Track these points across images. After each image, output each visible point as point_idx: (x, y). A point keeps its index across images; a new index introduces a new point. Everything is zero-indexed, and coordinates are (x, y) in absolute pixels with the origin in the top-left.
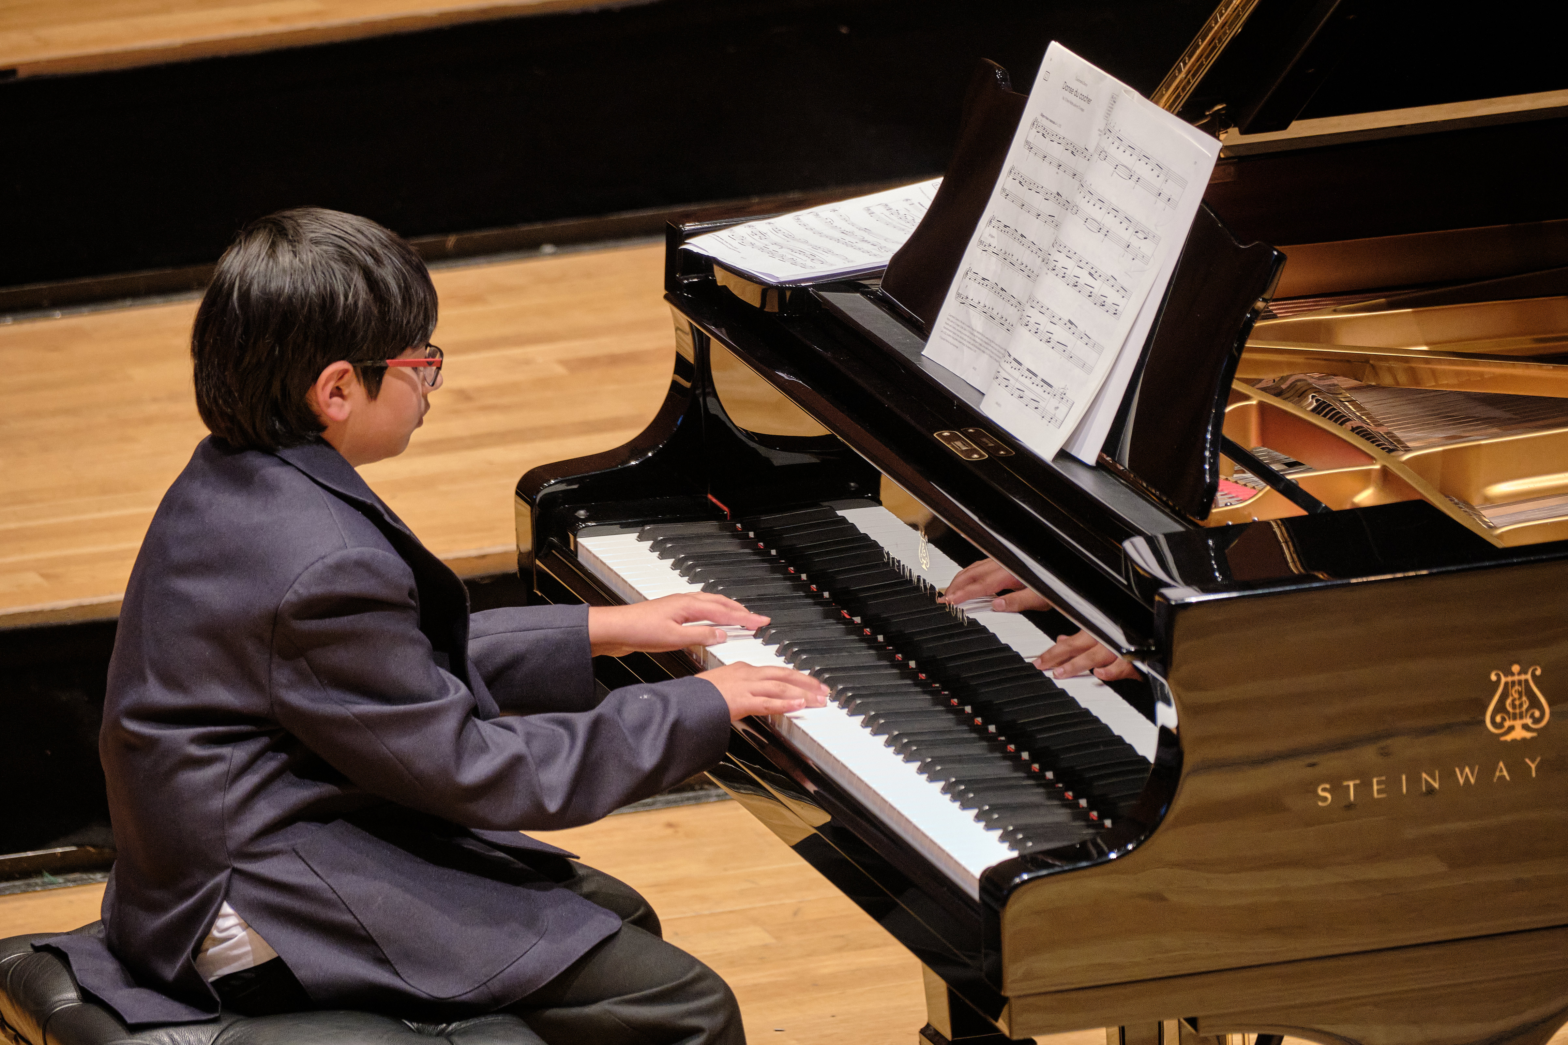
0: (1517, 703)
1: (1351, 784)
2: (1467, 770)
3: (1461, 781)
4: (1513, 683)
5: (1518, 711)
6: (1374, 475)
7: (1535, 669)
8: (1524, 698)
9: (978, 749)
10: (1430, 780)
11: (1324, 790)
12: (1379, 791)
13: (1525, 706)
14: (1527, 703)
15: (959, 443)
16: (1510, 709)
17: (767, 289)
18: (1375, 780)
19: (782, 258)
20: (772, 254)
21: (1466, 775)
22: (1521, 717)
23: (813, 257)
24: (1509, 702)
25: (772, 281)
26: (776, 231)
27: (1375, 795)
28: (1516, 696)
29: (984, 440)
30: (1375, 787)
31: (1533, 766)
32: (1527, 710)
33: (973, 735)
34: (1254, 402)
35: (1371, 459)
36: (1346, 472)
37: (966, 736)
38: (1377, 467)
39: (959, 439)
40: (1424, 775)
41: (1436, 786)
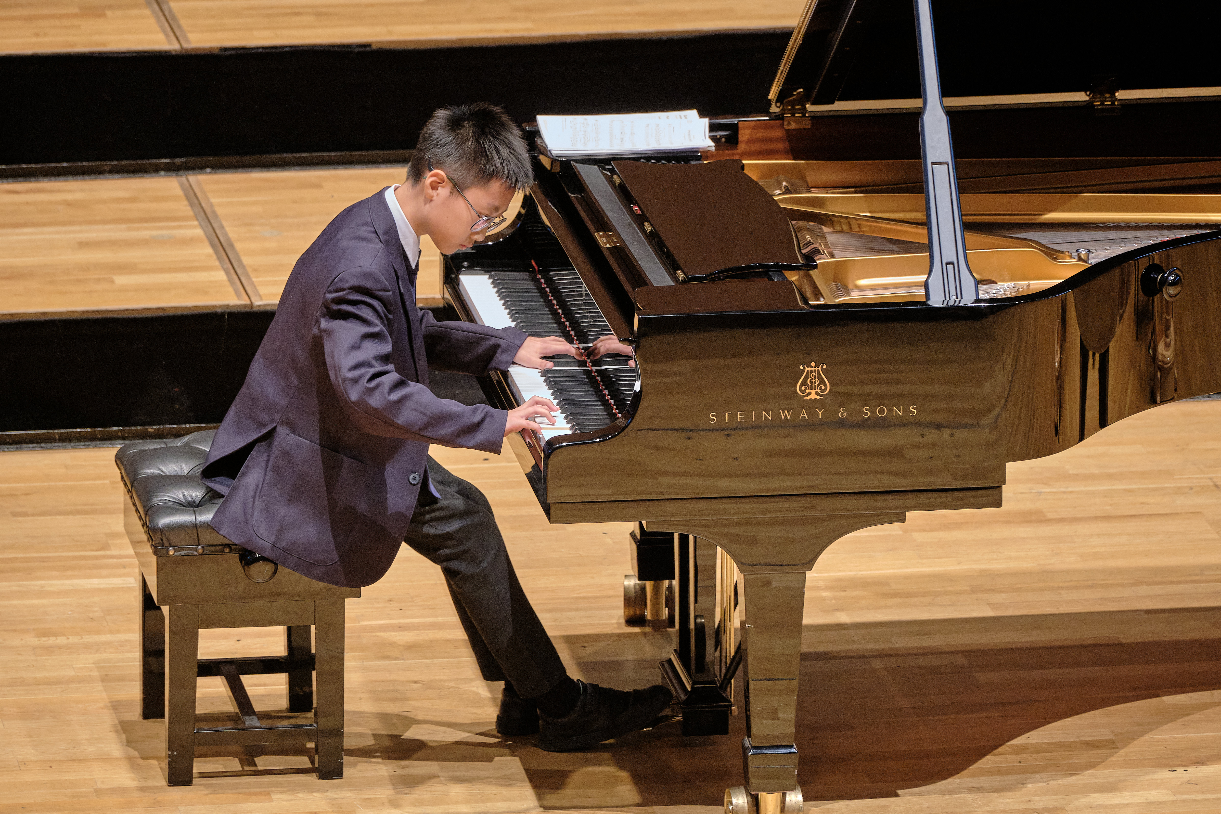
0: (813, 381)
1: (727, 413)
2: (786, 412)
3: (783, 417)
4: (812, 370)
5: (813, 385)
7: (824, 365)
8: (817, 379)
10: (767, 415)
11: (712, 415)
12: (741, 419)
13: (817, 383)
14: (818, 381)
15: (603, 239)
16: (809, 384)
18: (739, 413)
21: (785, 415)
22: (815, 389)
24: (809, 380)
27: (739, 421)
28: (813, 378)
29: (614, 238)
30: (739, 417)
31: (820, 413)
32: (818, 385)
40: (764, 413)
41: (770, 418)
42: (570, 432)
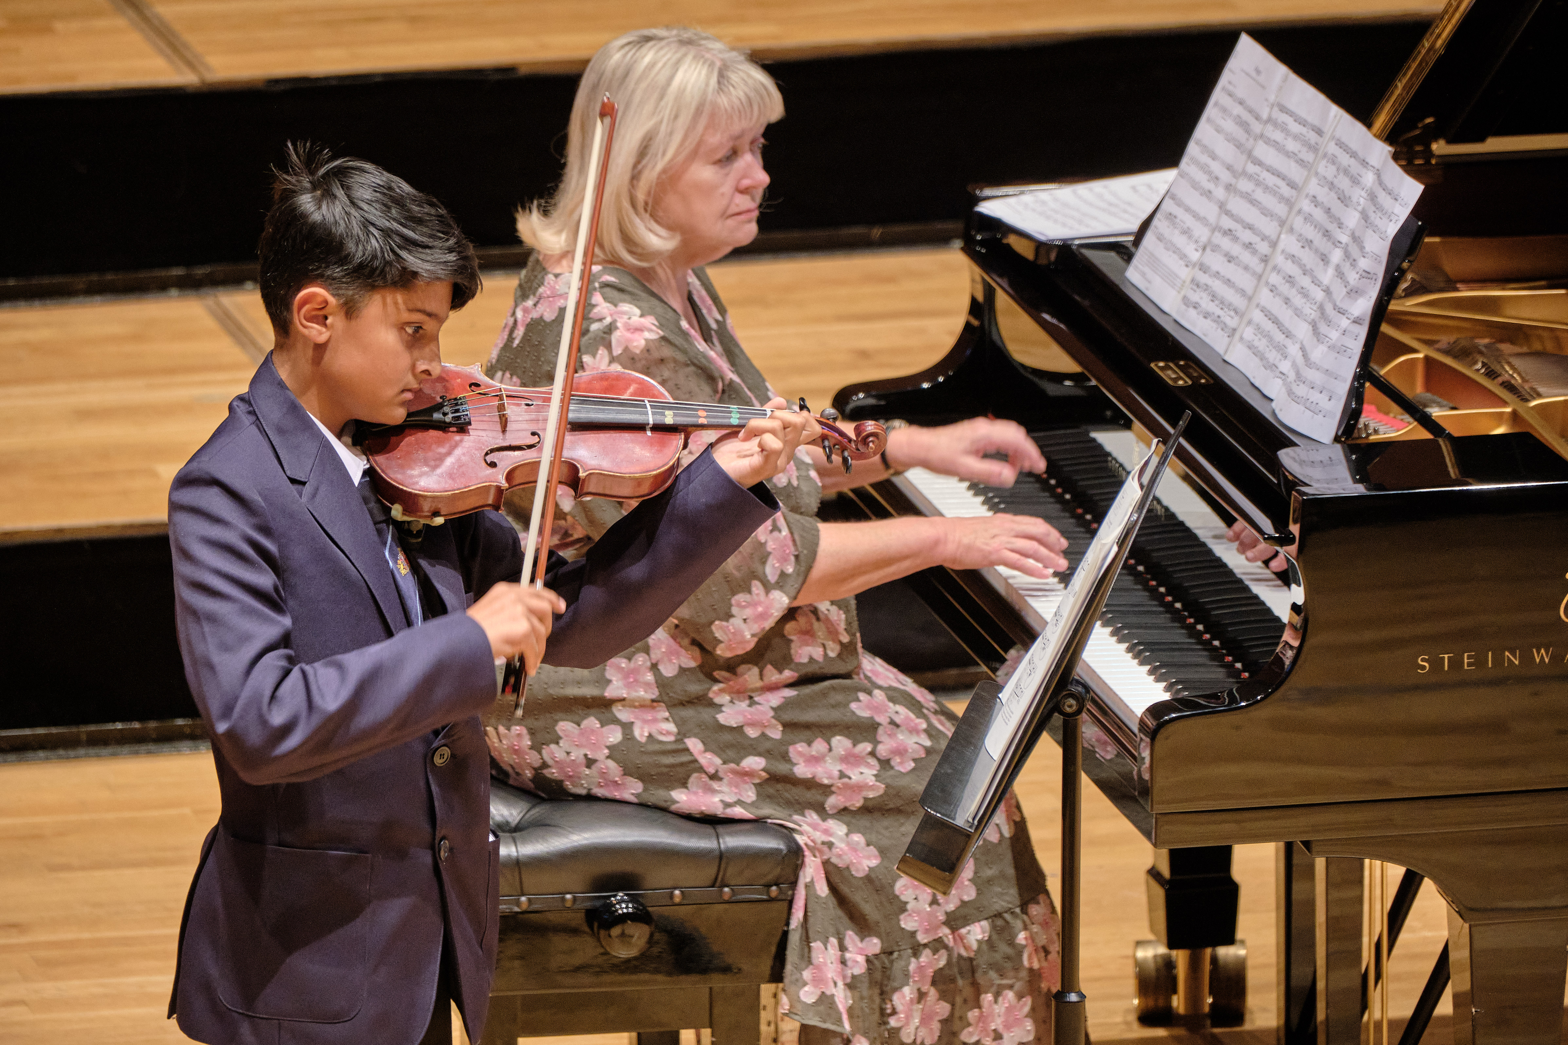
1: (1446, 656)
6: (1505, 417)
9: (1164, 619)
10: (1511, 657)
12: (1469, 664)
15: (1169, 372)
17: (1041, 246)
18: (1466, 655)
19: (1056, 221)
20: (1048, 218)
23: (1080, 222)
25: (1043, 238)
26: (1056, 200)
27: (1466, 667)
29: (1191, 371)
30: (1466, 661)
33: (1161, 609)
34: (1421, 355)
35: (1505, 403)
36: (1486, 413)
37: (1154, 609)
38: (1508, 410)
39: (1171, 368)
40: (1507, 653)
41: (1517, 662)
42: (1166, 696)
